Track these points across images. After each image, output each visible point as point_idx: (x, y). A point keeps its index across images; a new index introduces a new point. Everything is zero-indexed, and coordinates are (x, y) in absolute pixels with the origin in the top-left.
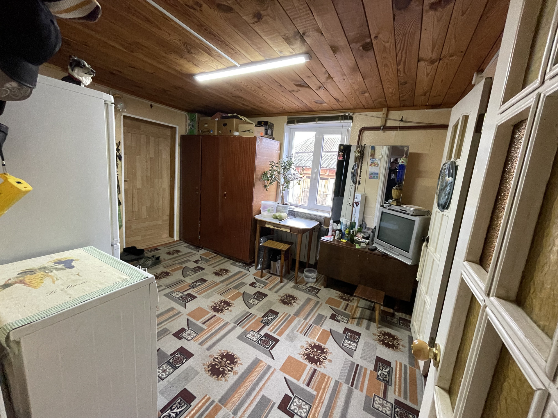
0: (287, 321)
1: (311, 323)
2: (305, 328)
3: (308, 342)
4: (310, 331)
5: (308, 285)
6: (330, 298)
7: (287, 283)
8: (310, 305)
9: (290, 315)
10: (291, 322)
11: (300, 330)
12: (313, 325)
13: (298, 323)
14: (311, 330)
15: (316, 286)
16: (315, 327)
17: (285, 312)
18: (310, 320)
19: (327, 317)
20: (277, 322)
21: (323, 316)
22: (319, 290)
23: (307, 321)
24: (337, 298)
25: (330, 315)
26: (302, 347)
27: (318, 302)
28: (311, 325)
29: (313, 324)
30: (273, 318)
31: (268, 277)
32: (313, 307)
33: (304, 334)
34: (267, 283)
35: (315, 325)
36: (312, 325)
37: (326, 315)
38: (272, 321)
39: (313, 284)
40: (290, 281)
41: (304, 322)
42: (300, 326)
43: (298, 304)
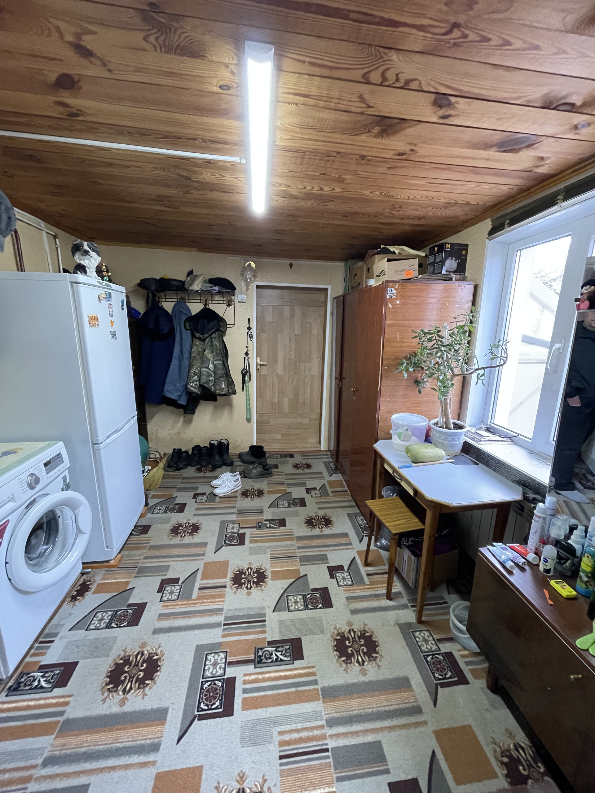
0: (293, 690)
1: (330, 747)
2: (302, 745)
3: (265, 781)
4: (303, 763)
5: (445, 647)
6: (467, 730)
7: (405, 607)
8: (388, 700)
9: (315, 682)
10: (300, 698)
11: (287, 737)
12: (328, 757)
13: (306, 717)
14: (309, 760)
15: (467, 664)
16: (328, 766)
17: (314, 667)
18: (337, 736)
19: (387, 771)
20: (277, 674)
21: (382, 758)
22: (463, 680)
23: (328, 731)
24: (488, 750)
25: (403, 777)
26: (242, 778)
27: (418, 710)
28: (327, 750)
29: (330, 754)
30: (281, 660)
31: (378, 571)
32: (389, 711)
33: (282, 754)
34: (362, 583)
35: (331, 760)
36: (326, 754)
37: (390, 766)
38: (272, 664)
39: (466, 652)
40: (412, 606)
41: (322, 727)
42: (299, 726)
43: (364, 673)
